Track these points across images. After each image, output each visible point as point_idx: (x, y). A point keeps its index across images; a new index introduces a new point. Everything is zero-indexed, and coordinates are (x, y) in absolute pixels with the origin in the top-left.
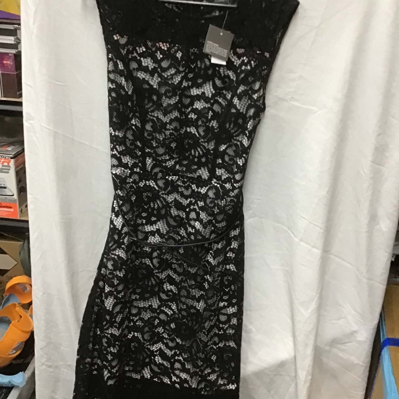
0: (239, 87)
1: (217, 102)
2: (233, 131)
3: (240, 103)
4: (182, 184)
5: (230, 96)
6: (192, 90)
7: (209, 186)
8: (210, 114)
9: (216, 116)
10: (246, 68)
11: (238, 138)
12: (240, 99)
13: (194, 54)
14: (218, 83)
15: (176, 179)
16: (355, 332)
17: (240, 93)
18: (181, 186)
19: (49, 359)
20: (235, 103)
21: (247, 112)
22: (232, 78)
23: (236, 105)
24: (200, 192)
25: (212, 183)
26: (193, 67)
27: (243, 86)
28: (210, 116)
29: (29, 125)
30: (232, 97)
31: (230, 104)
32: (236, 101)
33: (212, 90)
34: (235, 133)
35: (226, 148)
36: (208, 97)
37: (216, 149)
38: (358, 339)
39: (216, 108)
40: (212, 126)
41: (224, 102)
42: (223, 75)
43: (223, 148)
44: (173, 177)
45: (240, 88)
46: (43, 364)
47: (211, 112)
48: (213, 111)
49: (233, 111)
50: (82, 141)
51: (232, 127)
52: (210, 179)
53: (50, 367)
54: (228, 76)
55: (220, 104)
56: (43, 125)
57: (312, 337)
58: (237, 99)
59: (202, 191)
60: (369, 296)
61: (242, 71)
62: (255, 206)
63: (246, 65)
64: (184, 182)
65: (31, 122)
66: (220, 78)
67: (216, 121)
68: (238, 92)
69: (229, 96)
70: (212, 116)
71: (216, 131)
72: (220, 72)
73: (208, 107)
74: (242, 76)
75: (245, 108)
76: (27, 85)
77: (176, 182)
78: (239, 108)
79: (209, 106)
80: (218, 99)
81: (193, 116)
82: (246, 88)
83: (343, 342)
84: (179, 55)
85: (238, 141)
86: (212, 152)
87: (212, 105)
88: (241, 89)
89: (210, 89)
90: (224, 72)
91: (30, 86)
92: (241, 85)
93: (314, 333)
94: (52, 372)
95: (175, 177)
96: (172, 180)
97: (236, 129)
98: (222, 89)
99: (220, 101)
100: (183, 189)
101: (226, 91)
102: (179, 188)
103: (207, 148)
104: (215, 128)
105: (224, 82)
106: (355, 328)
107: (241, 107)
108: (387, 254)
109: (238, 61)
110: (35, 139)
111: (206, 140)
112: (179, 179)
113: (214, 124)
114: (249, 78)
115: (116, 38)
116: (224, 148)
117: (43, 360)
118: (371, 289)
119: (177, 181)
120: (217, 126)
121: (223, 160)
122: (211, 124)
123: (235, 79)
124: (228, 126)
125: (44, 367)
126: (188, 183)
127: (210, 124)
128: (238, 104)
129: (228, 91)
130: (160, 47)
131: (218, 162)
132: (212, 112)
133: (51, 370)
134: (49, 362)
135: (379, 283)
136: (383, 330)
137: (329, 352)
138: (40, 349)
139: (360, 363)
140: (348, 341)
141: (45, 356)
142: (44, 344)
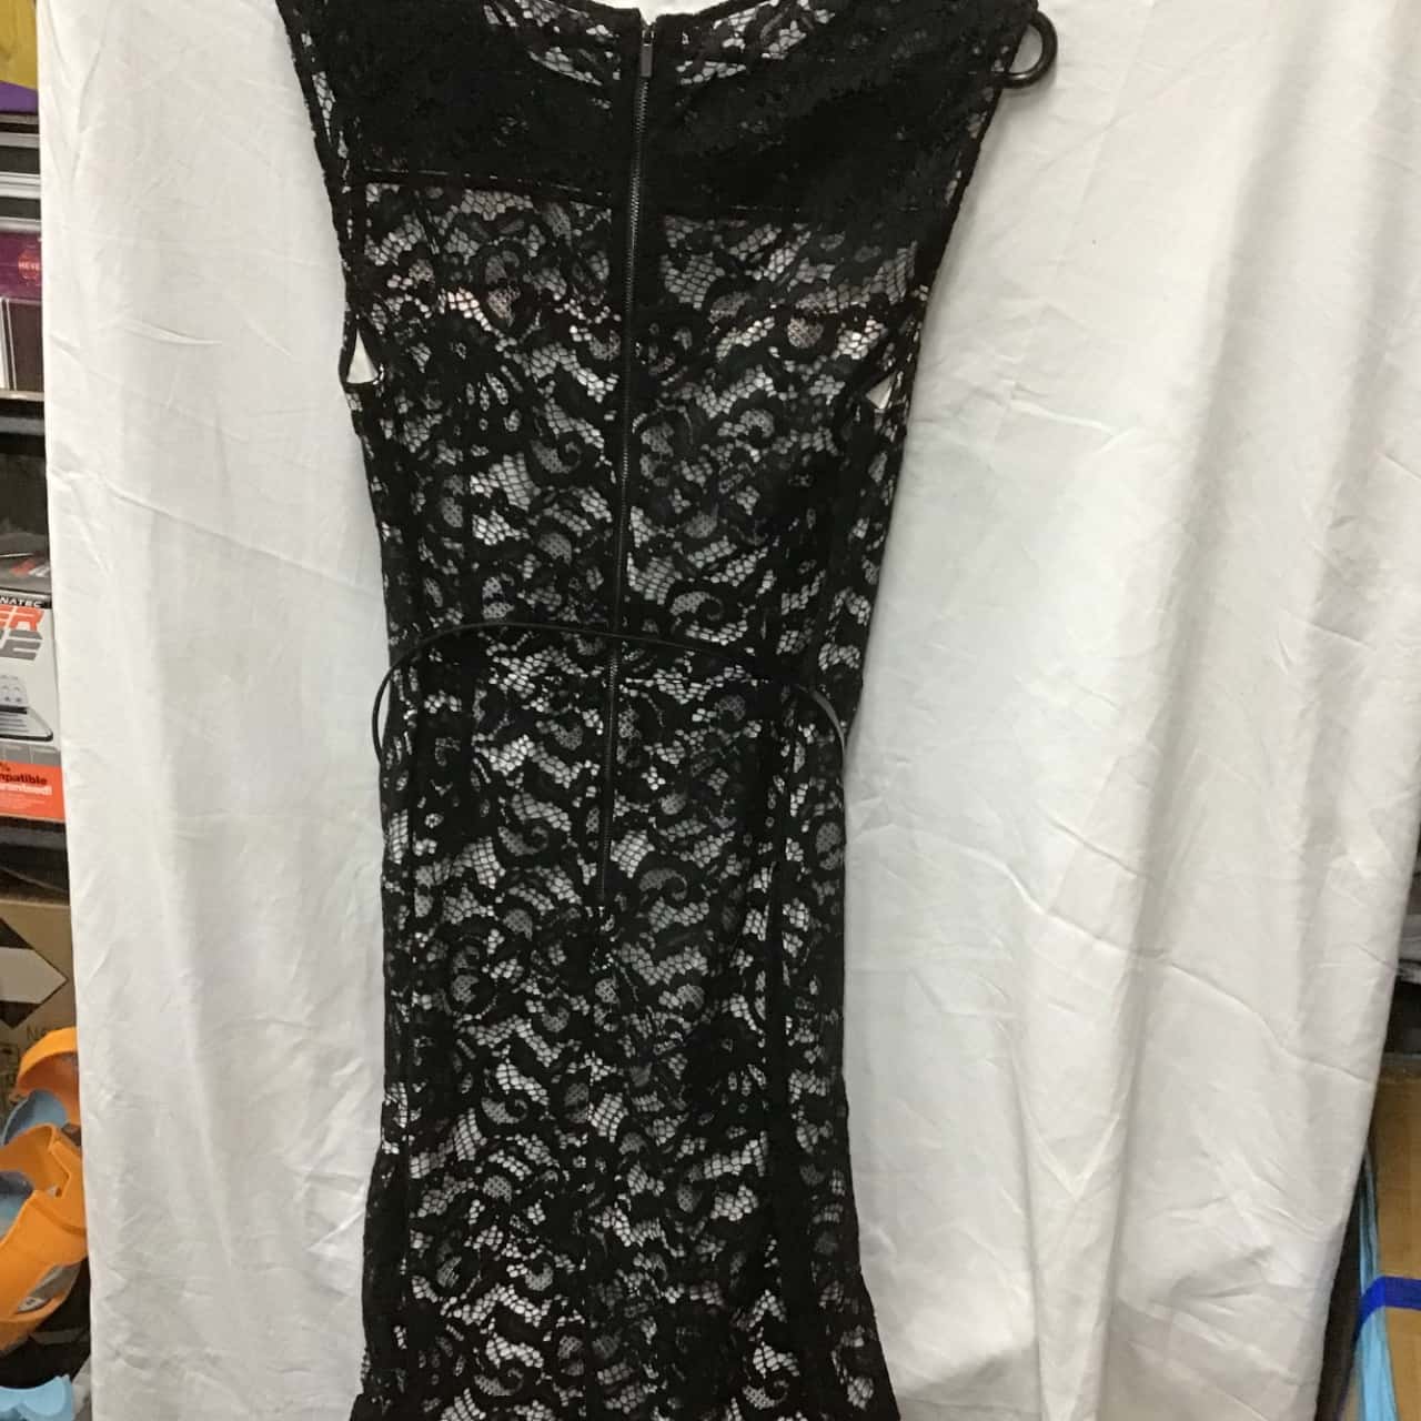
16: (1261, 1254)
19: (137, 1337)
29: (67, 489)
38: (1272, 1280)
46: (118, 1354)
50: (263, 548)
53: (142, 1364)
56: (116, 488)
57: (1097, 1273)
60: (1311, 1120)
62: (887, 783)
65: (72, 475)
76: (59, 343)
83: (1215, 1291)
91: (68, 348)
93: (1104, 1255)
94: (149, 1384)
106: (1261, 1237)
110: (87, 539)
117: (119, 1339)
118: (1317, 1090)
125: (121, 1362)
133: (146, 1375)
134: (140, 1345)
135: (1348, 1072)
136: (1369, 1246)
137: (1165, 1326)
138: (108, 1298)
139: (1283, 1370)
140: (1233, 1286)
141: (124, 1324)
142: (120, 1279)
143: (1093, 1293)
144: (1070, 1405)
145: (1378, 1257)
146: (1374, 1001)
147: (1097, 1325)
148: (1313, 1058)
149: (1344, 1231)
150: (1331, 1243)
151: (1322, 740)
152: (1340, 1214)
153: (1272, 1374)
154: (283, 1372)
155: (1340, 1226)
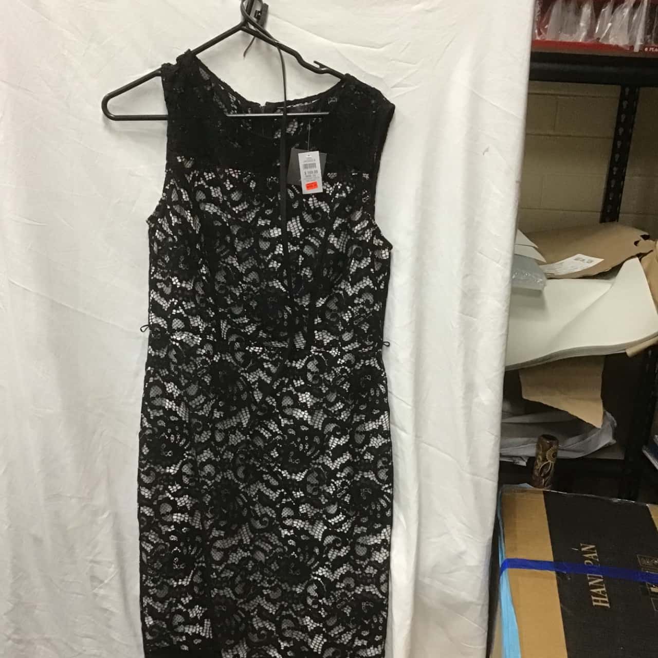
0: (334, 221)
1: (308, 243)
2: (332, 278)
3: (338, 241)
4: (268, 358)
5: (324, 233)
6: (271, 231)
7: (307, 357)
8: (300, 259)
9: (308, 261)
10: (341, 196)
11: (339, 286)
12: (337, 236)
13: (272, 183)
14: (308, 218)
15: (260, 351)
17: (337, 228)
18: (267, 361)
20: (331, 242)
21: (347, 250)
22: (325, 210)
23: (333, 244)
24: (295, 367)
25: (311, 353)
26: (271, 200)
27: (340, 219)
28: (300, 261)
30: (327, 235)
31: (325, 243)
32: (332, 239)
33: (300, 228)
34: (335, 279)
35: (326, 302)
36: (296, 238)
37: (312, 305)
39: (308, 250)
40: (305, 275)
41: (317, 242)
42: (312, 208)
43: (320, 303)
44: (255, 349)
45: (336, 221)
47: (301, 256)
48: (304, 255)
49: (330, 252)
51: (331, 273)
52: (308, 348)
54: (320, 209)
55: (312, 245)
58: (333, 236)
59: (297, 365)
61: (336, 201)
63: (340, 192)
64: (270, 355)
66: (309, 211)
67: (309, 268)
68: (334, 227)
69: (322, 235)
70: (303, 262)
71: (310, 281)
72: (308, 204)
73: (297, 250)
74: (337, 206)
75: (345, 246)
77: (260, 355)
78: (338, 247)
79: (298, 248)
80: (310, 239)
81: (275, 265)
82: (343, 221)
84: (253, 185)
85: (341, 289)
86: (307, 309)
87: (302, 247)
88: (338, 222)
89: (298, 227)
90: (314, 204)
92: (337, 218)
95: (257, 348)
96: (254, 352)
97: (336, 274)
98: (313, 225)
99: (312, 241)
100: (270, 366)
101: (319, 227)
102: (265, 364)
103: (300, 304)
104: (309, 277)
105: (314, 217)
107: (340, 246)
109: (331, 189)
111: (297, 294)
112: (263, 351)
113: (307, 272)
114: (347, 208)
116: (323, 303)
119: (261, 353)
120: (311, 274)
121: (323, 318)
122: (303, 272)
123: (328, 212)
124: (325, 273)
126: (276, 357)
127: (301, 272)
128: (335, 242)
129: (321, 228)
130: (230, 175)
131: (316, 323)
132: (303, 257)
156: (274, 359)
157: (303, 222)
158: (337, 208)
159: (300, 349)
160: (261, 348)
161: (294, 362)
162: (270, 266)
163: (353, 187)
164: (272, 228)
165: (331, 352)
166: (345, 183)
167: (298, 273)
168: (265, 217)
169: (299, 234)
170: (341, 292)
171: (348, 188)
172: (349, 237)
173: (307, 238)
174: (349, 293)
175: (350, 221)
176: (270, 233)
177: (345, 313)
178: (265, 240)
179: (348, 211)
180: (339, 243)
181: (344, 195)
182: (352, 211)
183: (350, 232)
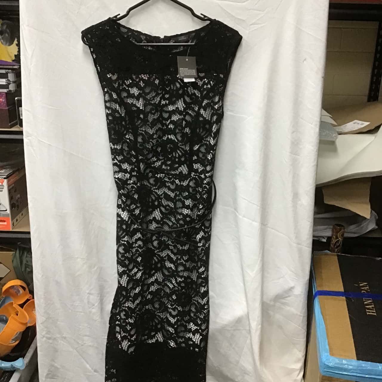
0: (203, 101)
1: (188, 114)
2: (203, 134)
3: (205, 113)
4: (168, 180)
5: (197, 108)
7: (189, 179)
8: (184, 123)
9: (188, 124)
10: (207, 87)
11: (207, 139)
12: (205, 110)
13: (168, 79)
14: (188, 99)
15: (163, 176)
16: (292, 288)
17: (204, 105)
18: (168, 182)
19: (48, 332)
20: (201, 113)
21: (211, 119)
22: (197, 95)
23: (202, 115)
24: (183, 185)
25: (191, 176)
26: (168, 89)
27: (206, 100)
28: (184, 124)
29: (28, 141)
30: (199, 109)
31: (198, 114)
32: (202, 111)
33: (184, 105)
34: (204, 135)
35: (199, 147)
36: (181, 111)
37: (191, 149)
38: (294, 293)
39: (188, 118)
40: (186, 132)
41: (193, 113)
42: (190, 93)
43: (196, 148)
44: (160, 175)
45: (204, 101)
46: (44, 337)
47: (184, 121)
48: (186, 121)
49: (201, 119)
51: (201, 131)
52: (190, 173)
53: (49, 338)
54: (194, 94)
55: (190, 115)
57: (259, 293)
58: (203, 110)
59: (184, 184)
60: (299, 257)
61: (204, 89)
63: (207, 84)
64: (169, 179)
66: (188, 96)
67: (188, 128)
68: (203, 105)
69: (196, 109)
70: (185, 124)
71: (189, 135)
72: (188, 91)
73: (182, 118)
74: (205, 93)
75: (210, 116)
76: (26, 110)
77: (163, 179)
78: (205, 116)
79: (183, 117)
80: (189, 111)
81: (172, 126)
82: (208, 101)
83: (284, 297)
84: (157, 82)
85: (207, 141)
86: (188, 152)
87: (185, 116)
88: (205, 102)
89: (182, 105)
90: (191, 91)
92: (205, 100)
93: (260, 289)
94: (51, 343)
95: (162, 175)
96: (160, 177)
97: (204, 132)
98: (191, 103)
99: (190, 112)
100: (170, 184)
101: (194, 105)
102: (167, 183)
103: (185, 149)
104: (189, 133)
105: (191, 99)
106: (292, 284)
107: (207, 116)
108: (309, 223)
109: (201, 82)
111: (183, 143)
112: (165, 176)
113: (187, 130)
114: (210, 94)
115: (109, 76)
116: (197, 148)
117: (44, 333)
118: (300, 251)
119: (164, 177)
120: (190, 132)
121: (198, 157)
122: (185, 130)
123: (199, 96)
124: (198, 130)
125: (45, 339)
126: (172, 179)
127: (184, 130)
128: (204, 113)
129: (195, 105)
130: (143, 78)
131: (194, 159)
132: (185, 122)
133: (51, 341)
134: (49, 334)
135: (306, 246)
136: (314, 285)
137: (274, 306)
138: (41, 323)
139: (299, 313)
140: (287, 295)
141: (45, 329)
142: (44, 319)
143: (258, 297)
144: (255, 323)
145: (316, 288)
146: (309, 231)
147: (260, 304)
148: (298, 244)
149: (308, 281)
150: (306, 284)
151: (294, 177)
152: (307, 277)
153: (297, 314)
154: (83, 336)
155: (307, 280)
156: (171, 180)
157: (185, 102)
158: (205, 94)
159: (185, 174)
160: (164, 175)
161: (182, 182)
162: (169, 127)
163: (214, 82)
164: (169, 105)
165: (202, 176)
166: (210, 80)
167: (183, 131)
168: (165, 99)
169: (183, 109)
170: (208, 143)
171: (211, 82)
172: (212, 111)
173: (187, 111)
174: (212, 143)
175: (213, 102)
176: (168, 108)
177: (208, 155)
178: (166, 112)
179: (211, 96)
180: (206, 114)
181: (209, 86)
182: (214, 96)
183: (213, 108)
